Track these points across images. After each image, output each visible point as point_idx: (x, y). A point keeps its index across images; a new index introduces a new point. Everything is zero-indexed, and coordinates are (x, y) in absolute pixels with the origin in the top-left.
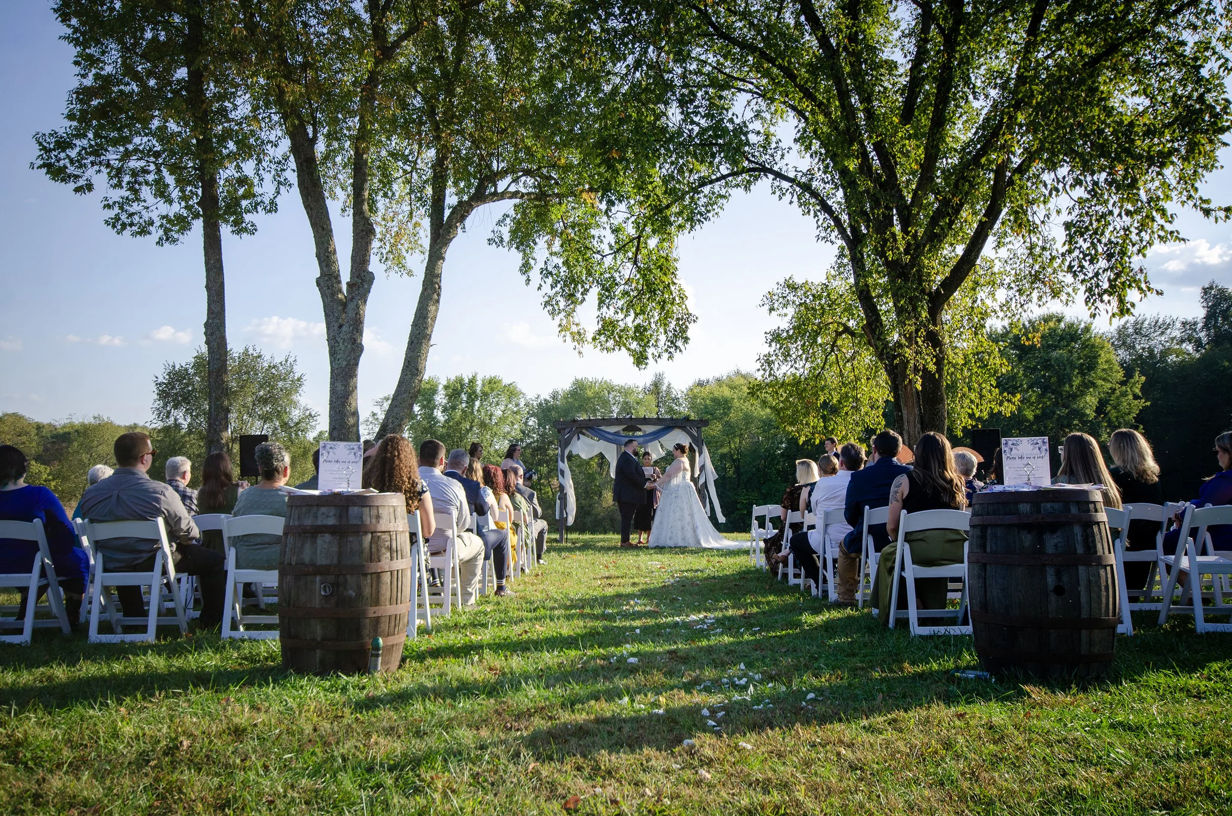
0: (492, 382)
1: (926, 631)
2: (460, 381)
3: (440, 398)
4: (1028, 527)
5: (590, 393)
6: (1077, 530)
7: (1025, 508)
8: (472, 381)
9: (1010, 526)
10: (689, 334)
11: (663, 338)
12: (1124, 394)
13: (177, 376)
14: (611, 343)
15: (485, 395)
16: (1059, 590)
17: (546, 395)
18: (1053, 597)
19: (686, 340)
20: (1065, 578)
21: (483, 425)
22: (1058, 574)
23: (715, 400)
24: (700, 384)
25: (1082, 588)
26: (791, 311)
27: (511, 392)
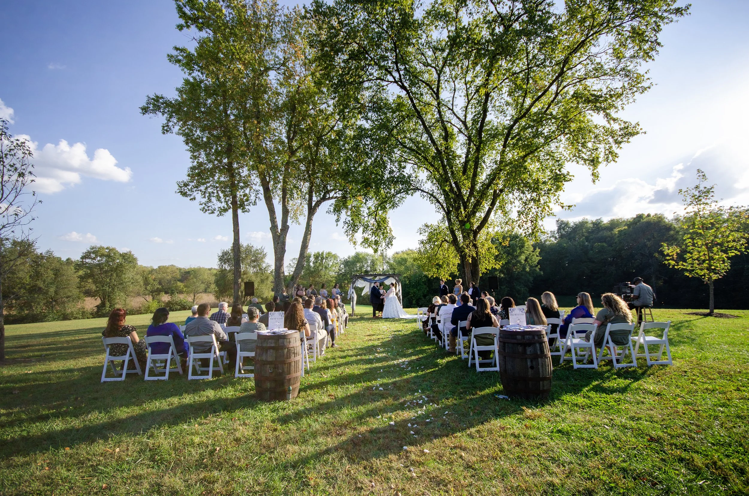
0: (329, 253)
1: (482, 370)
2: (318, 253)
3: (312, 259)
4: (521, 344)
5: (361, 257)
6: (538, 345)
7: (519, 337)
8: (322, 253)
9: (513, 344)
10: (393, 243)
11: (384, 244)
12: (533, 255)
13: (225, 254)
14: (366, 245)
15: (327, 258)
16: (532, 367)
17: (346, 257)
18: (530, 370)
19: (392, 245)
20: (534, 363)
21: (326, 268)
22: (532, 361)
23: (402, 259)
24: (397, 253)
25: (540, 367)
26: (427, 234)
27: (335, 257)
